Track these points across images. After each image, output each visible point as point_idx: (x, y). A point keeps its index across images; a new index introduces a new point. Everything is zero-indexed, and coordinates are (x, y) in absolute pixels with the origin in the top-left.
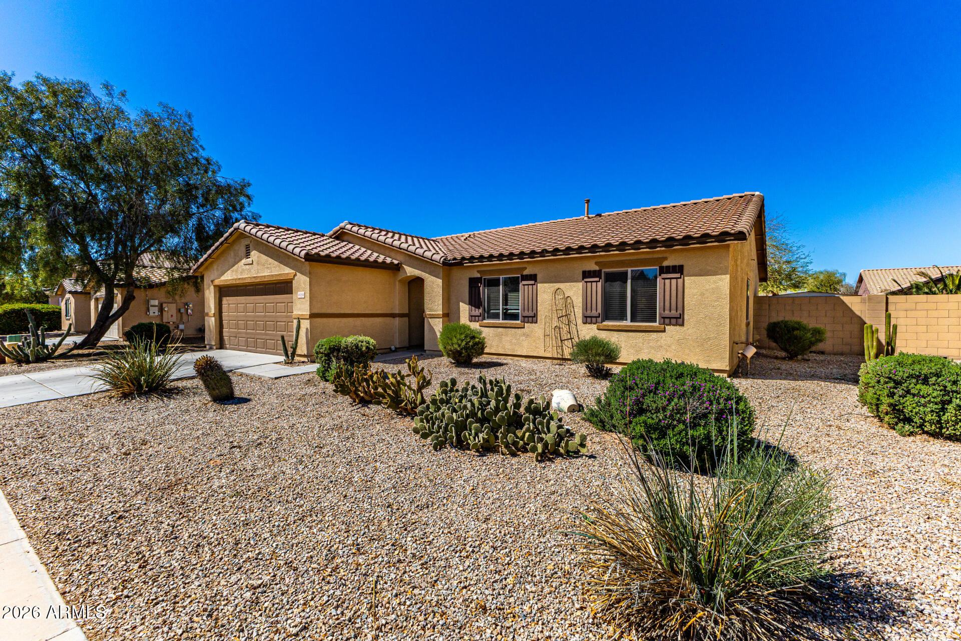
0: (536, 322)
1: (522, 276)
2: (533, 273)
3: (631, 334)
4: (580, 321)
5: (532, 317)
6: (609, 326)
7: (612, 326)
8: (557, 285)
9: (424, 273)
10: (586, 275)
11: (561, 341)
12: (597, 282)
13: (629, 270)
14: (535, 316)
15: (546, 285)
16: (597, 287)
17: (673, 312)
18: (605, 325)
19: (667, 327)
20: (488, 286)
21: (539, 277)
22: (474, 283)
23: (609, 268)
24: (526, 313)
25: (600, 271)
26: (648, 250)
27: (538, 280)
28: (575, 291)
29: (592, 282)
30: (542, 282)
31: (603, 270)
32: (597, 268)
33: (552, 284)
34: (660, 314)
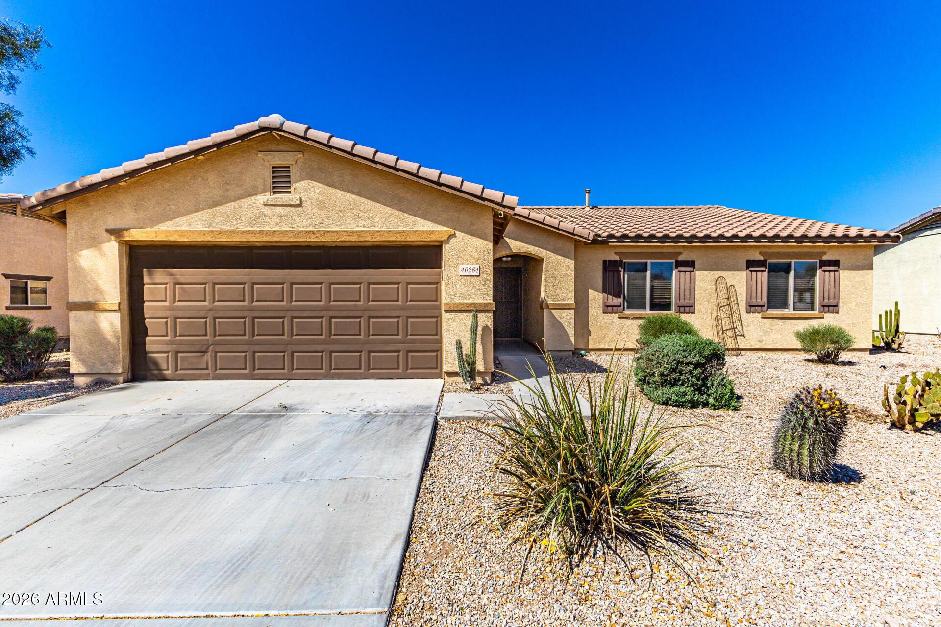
0: (694, 312)
1: (677, 261)
2: (689, 259)
3: (793, 321)
4: (743, 310)
5: (690, 306)
6: (774, 314)
7: (778, 314)
8: (719, 273)
9: (542, 250)
10: (751, 264)
11: (723, 331)
12: (762, 271)
13: (793, 261)
14: (693, 306)
15: (705, 272)
16: (762, 277)
17: (831, 301)
18: (770, 314)
19: (826, 315)
20: (628, 271)
21: (697, 264)
22: (610, 267)
23: (774, 259)
24: (682, 302)
25: (765, 261)
26: (822, 244)
27: (696, 267)
28: (739, 280)
29: (757, 271)
30: (699, 270)
31: (768, 261)
32: (762, 258)
33: (712, 272)
34: (820, 303)
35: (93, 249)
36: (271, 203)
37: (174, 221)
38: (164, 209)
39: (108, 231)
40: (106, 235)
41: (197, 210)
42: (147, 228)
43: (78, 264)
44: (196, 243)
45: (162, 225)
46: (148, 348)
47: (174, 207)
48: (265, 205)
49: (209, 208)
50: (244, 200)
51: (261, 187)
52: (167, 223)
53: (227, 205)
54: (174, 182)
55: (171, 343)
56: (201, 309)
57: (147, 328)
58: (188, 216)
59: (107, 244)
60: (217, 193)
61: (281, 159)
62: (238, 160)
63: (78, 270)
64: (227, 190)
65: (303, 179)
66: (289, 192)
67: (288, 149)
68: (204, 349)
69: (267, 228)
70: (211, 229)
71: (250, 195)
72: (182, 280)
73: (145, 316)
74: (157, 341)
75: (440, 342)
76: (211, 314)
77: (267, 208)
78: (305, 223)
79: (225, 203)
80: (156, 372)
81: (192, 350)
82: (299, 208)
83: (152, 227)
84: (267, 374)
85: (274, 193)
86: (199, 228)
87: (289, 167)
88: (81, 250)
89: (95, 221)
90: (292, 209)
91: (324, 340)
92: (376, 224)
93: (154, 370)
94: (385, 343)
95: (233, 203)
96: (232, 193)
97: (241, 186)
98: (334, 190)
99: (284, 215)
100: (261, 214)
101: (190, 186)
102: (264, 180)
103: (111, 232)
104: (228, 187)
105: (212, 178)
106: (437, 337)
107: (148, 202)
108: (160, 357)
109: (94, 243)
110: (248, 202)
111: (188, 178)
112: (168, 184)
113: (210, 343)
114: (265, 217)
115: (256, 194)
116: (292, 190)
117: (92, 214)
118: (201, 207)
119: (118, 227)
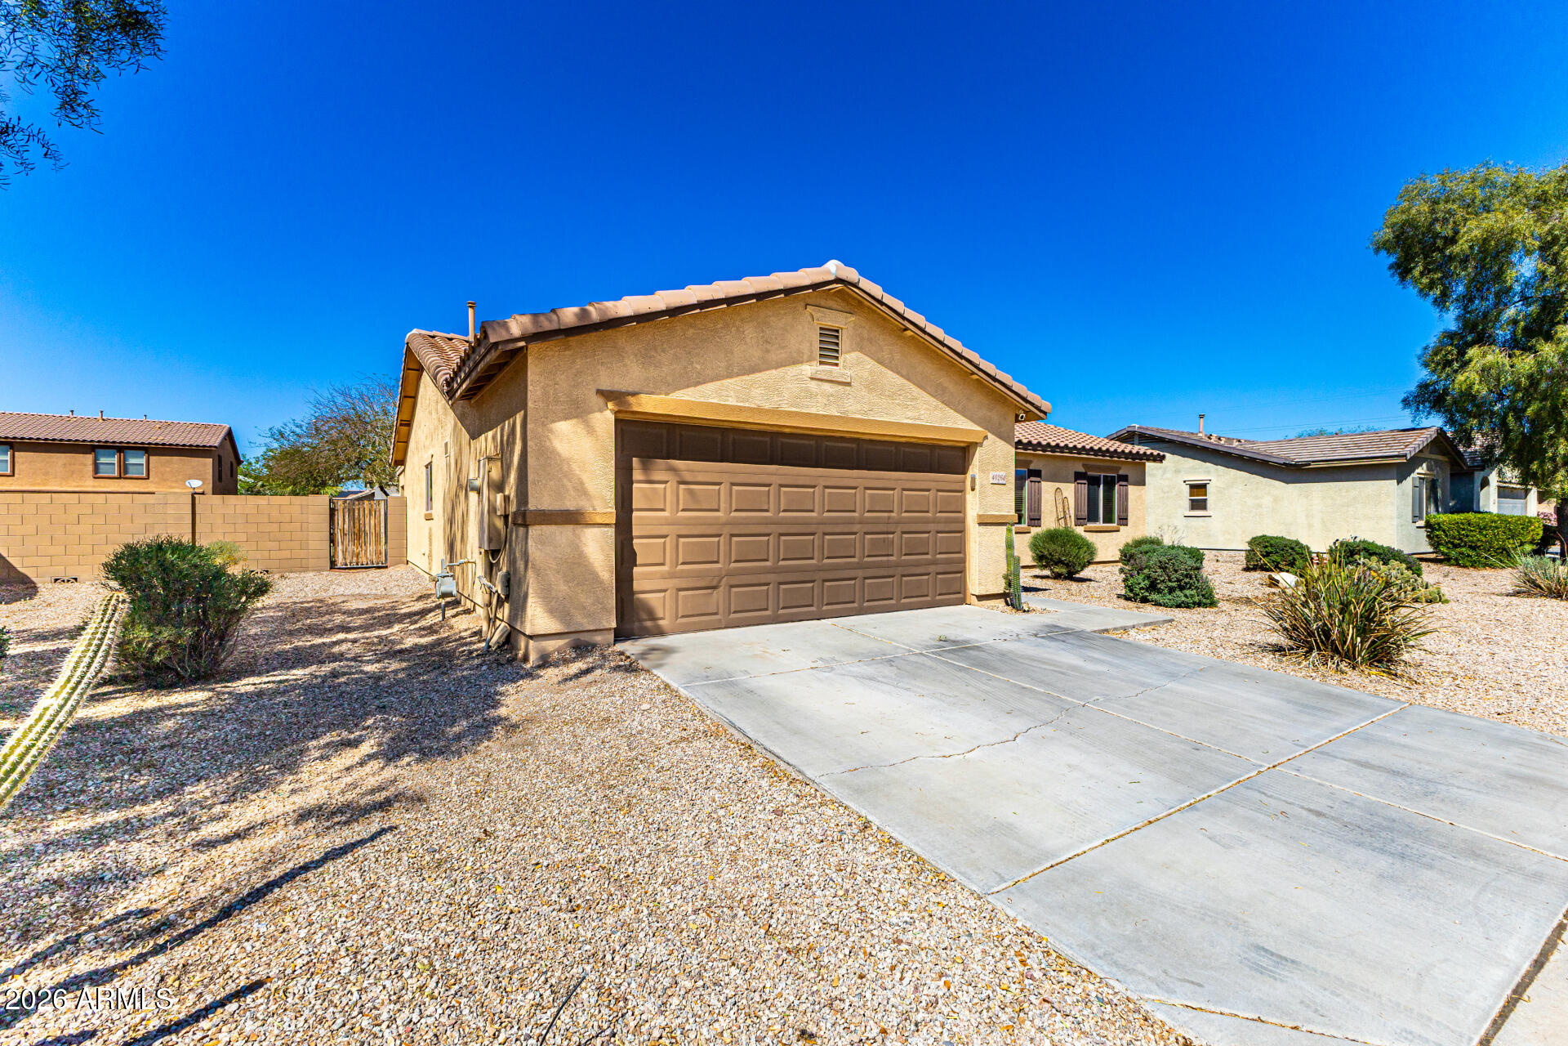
10: (1078, 476)
12: (1084, 484)
13: (1101, 475)
16: (1084, 489)
23: (1090, 471)
25: (1085, 473)
27: (1042, 477)
29: (1081, 484)
30: (1047, 480)
32: (1084, 470)
35: (574, 421)
36: (819, 377)
37: (699, 388)
38: (685, 368)
39: (600, 392)
40: (597, 401)
41: (730, 376)
42: (661, 394)
43: (548, 444)
44: (710, 422)
45: (681, 391)
46: (636, 586)
47: (698, 367)
48: (812, 379)
49: (744, 374)
50: (787, 368)
51: (806, 352)
52: (689, 389)
53: (767, 372)
54: (699, 329)
55: (672, 575)
56: (715, 522)
57: (636, 554)
58: (719, 383)
59: (598, 415)
60: (756, 354)
61: (833, 320)
62: (782, 312)
63: (548, 454)
64: (768, 351)
65: (853, 351)
66: (837, 365)
67: (840, 308)
68: (714, 583)
69: (813, 411)
70: (747, 405)
71: (795, 362)
72: (688, 477)
73: (634, 534)
74: (652, 573)
75: (963, 561)
76: (726, 531)
77: (814, 382)
78: (853, 408)
79: (764, 370)
80: (649, 624)
81: (699, 585)
82: (848, 388)
83: (667, 394)
84: (793, 614)
85: (821, 363)
86: (732, 402)
87: (837, 331)
88: (554, 421)
89: (579, 373)
90: (840, 387)
91: (858, 563)
92: (922, 417)
93: (646, 620)
94: (917, 564)
95: (774, 371)
96: (773, 357)
97: (783, 348)
98: (884, 369)
99: (832, 395)
100: (807, 390)
101: (720, 338)
102: (811, 345)
103: (607, 395)
104: (769, 347)
105: (750, 331)
106: (961, 555)
107: (663, 354)
108: (653, 599)
109: (577, 411)
110: (792, 370)
111: (719, 326)
112: (691, 331)
113: (724, 573)
114: (811, 395)
115: (802, 363)
116: (840, 361)
117: (574, 362)
118: (735, 371)
119: (617, 387)
